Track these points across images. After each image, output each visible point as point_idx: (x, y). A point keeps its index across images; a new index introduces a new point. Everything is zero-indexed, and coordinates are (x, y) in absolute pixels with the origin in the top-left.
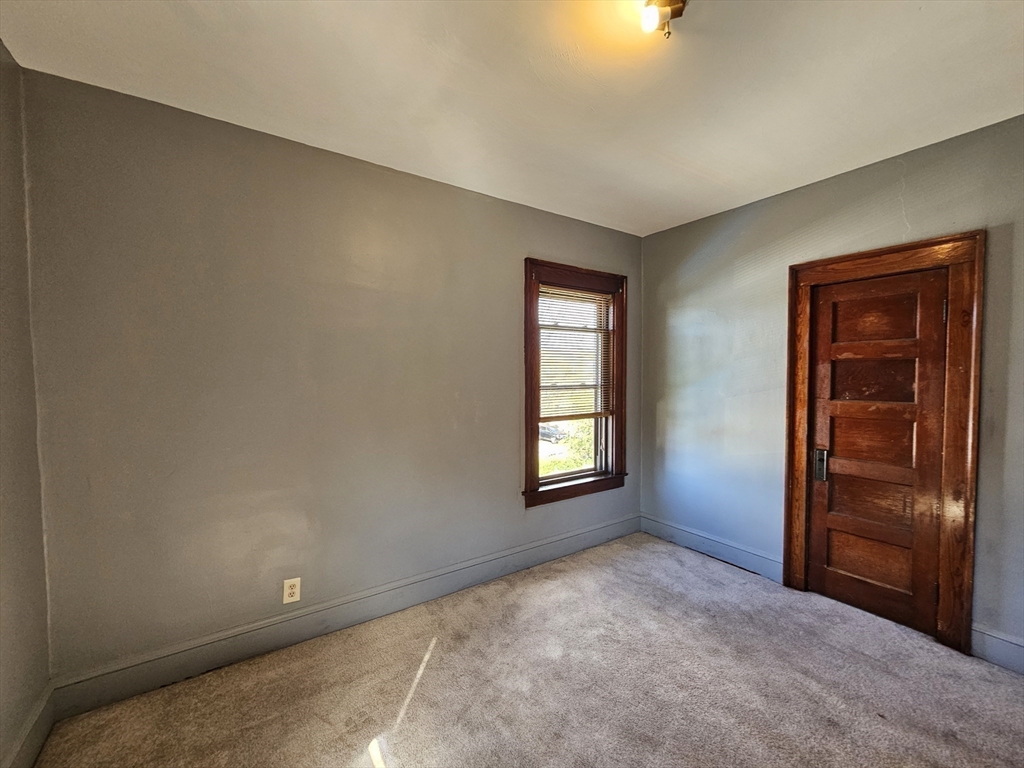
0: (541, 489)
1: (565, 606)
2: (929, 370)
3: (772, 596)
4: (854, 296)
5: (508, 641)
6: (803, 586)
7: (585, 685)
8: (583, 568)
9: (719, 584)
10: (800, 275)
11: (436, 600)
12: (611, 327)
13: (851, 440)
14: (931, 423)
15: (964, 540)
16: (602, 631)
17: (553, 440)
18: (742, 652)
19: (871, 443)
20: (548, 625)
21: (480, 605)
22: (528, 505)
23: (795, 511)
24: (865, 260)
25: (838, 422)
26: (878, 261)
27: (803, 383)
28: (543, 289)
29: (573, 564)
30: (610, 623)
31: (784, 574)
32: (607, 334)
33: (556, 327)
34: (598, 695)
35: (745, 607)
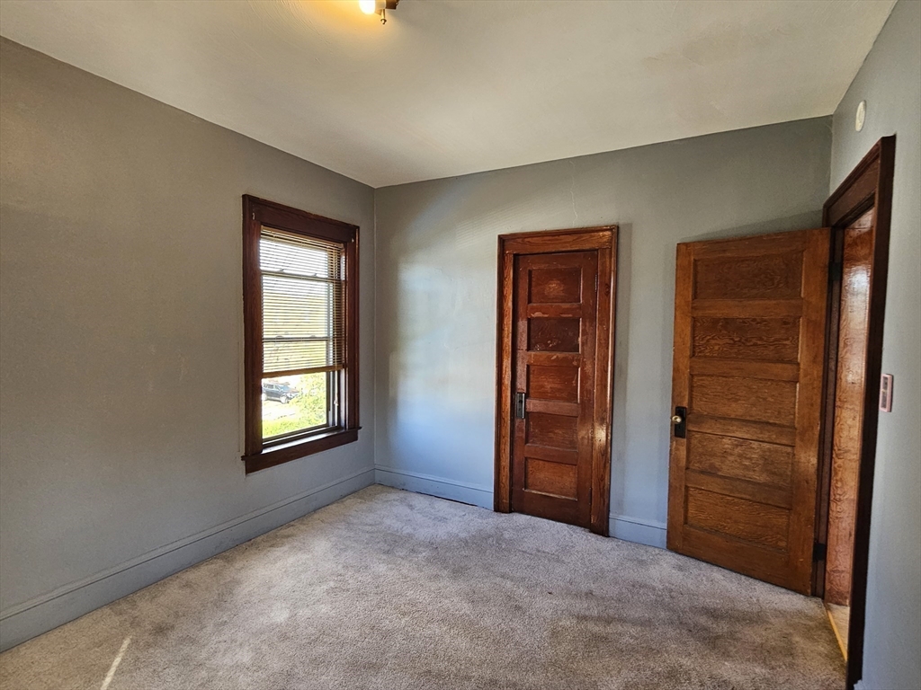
0: (264, 452)
1: (292, 569)
2: (587, 328)
3: (484, 522)
4: (543, 266)
5: (225, 619)
6: (508, 509)
7: (313, 638)
8: (313, 528)
9: (444, 520)
10: (506, 243)
11: (125, 597)
12: (343, 278)
13: (541, 383)
14: (588, 367)
15: (606, 454)
16: (332, 584)
17: (283, 399)
18: (458, 572)
19: (553, 385)
20: (273, 592)
21: (188, 590)
22: (249, 470)
23: (503, 446)
24: (551, 238)
25: (532, 368)
26: (557, 240)
27: (508, 337)
28: (265, 230)
29: (303, 527)
30: (340, 575)
31: (495, 501)
32: (338, 284)
33: (281, 274)
34: (325, 643)
35: (463, 535)
